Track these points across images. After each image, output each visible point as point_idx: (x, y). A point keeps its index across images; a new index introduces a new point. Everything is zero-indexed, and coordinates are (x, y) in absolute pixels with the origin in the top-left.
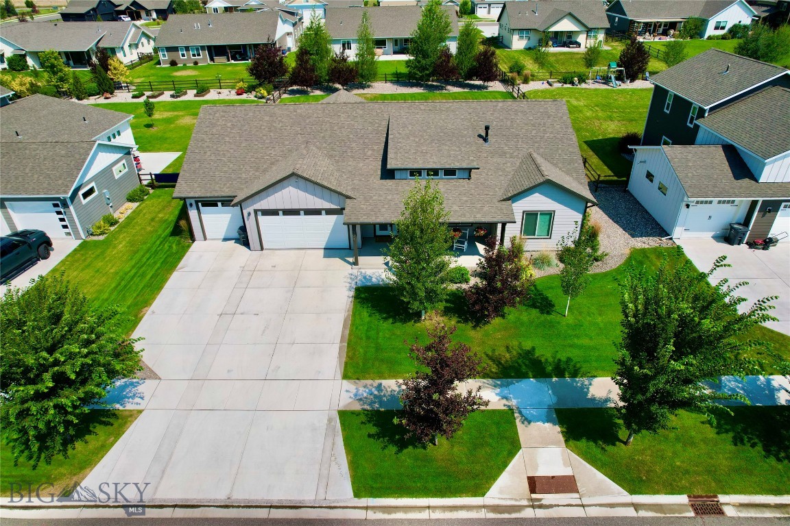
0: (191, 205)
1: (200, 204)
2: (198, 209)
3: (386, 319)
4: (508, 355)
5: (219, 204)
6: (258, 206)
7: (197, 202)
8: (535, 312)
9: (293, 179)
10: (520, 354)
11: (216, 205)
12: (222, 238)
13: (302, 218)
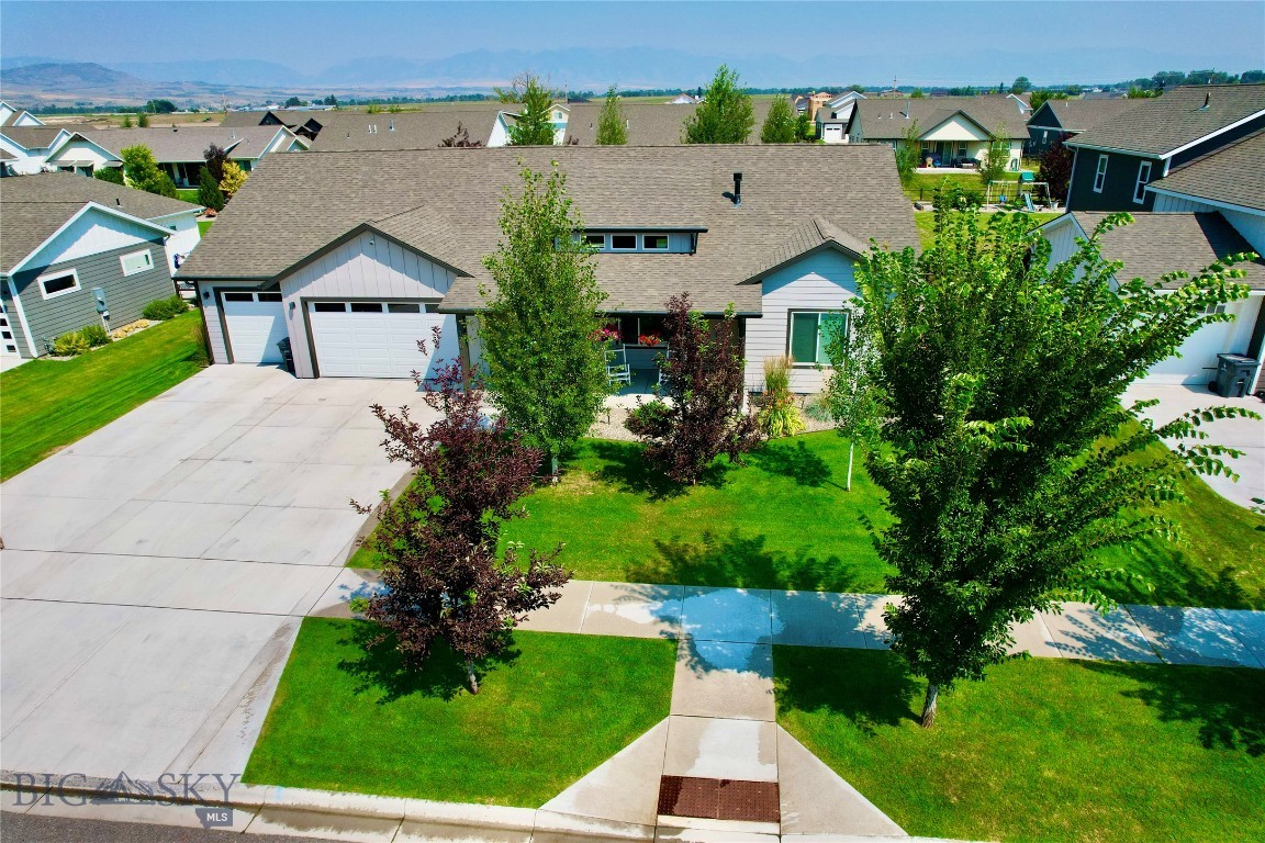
0: (207, 295)
1: (223, 297)
2: (219, 304)
4: (702, 548)
5: (254, 295)
6: (308, 291)
7: (217, 291)
8: (785, 482)
9: (366, 238)
10: (730, 547)
11: (249, 298)
12: (260, 360)
13: (385, 317)
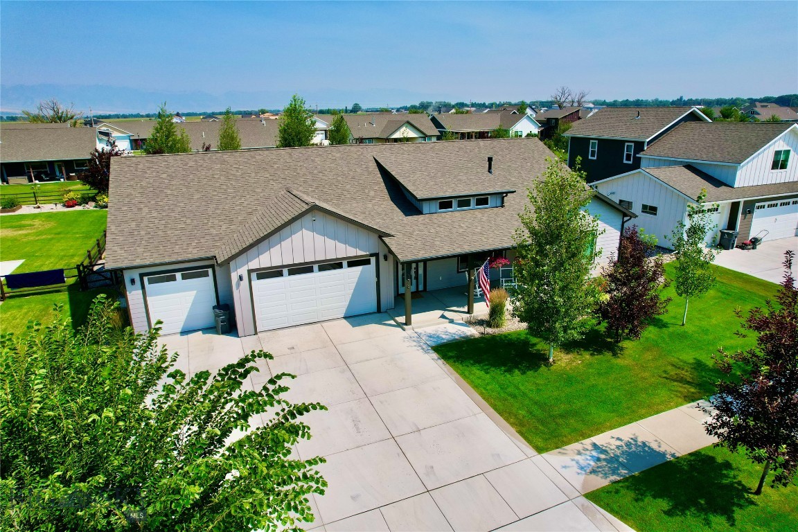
0: (133, 281)
1: (146, 279)
2: (143, 287)
3: (509, 371)
4: (685, 373)
5: (178, 275)
6: (254, 264)
7: (142, 276)
9: (308, 218)
11: (173, 279)
12: (180, 330)
13: (317, 275)
